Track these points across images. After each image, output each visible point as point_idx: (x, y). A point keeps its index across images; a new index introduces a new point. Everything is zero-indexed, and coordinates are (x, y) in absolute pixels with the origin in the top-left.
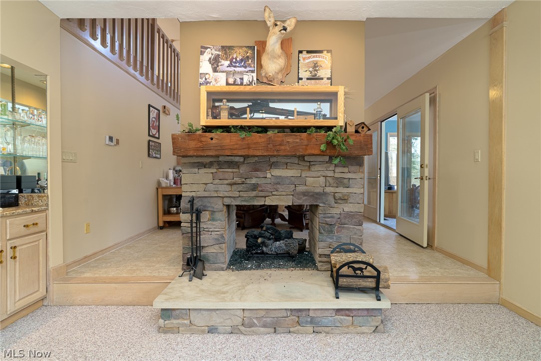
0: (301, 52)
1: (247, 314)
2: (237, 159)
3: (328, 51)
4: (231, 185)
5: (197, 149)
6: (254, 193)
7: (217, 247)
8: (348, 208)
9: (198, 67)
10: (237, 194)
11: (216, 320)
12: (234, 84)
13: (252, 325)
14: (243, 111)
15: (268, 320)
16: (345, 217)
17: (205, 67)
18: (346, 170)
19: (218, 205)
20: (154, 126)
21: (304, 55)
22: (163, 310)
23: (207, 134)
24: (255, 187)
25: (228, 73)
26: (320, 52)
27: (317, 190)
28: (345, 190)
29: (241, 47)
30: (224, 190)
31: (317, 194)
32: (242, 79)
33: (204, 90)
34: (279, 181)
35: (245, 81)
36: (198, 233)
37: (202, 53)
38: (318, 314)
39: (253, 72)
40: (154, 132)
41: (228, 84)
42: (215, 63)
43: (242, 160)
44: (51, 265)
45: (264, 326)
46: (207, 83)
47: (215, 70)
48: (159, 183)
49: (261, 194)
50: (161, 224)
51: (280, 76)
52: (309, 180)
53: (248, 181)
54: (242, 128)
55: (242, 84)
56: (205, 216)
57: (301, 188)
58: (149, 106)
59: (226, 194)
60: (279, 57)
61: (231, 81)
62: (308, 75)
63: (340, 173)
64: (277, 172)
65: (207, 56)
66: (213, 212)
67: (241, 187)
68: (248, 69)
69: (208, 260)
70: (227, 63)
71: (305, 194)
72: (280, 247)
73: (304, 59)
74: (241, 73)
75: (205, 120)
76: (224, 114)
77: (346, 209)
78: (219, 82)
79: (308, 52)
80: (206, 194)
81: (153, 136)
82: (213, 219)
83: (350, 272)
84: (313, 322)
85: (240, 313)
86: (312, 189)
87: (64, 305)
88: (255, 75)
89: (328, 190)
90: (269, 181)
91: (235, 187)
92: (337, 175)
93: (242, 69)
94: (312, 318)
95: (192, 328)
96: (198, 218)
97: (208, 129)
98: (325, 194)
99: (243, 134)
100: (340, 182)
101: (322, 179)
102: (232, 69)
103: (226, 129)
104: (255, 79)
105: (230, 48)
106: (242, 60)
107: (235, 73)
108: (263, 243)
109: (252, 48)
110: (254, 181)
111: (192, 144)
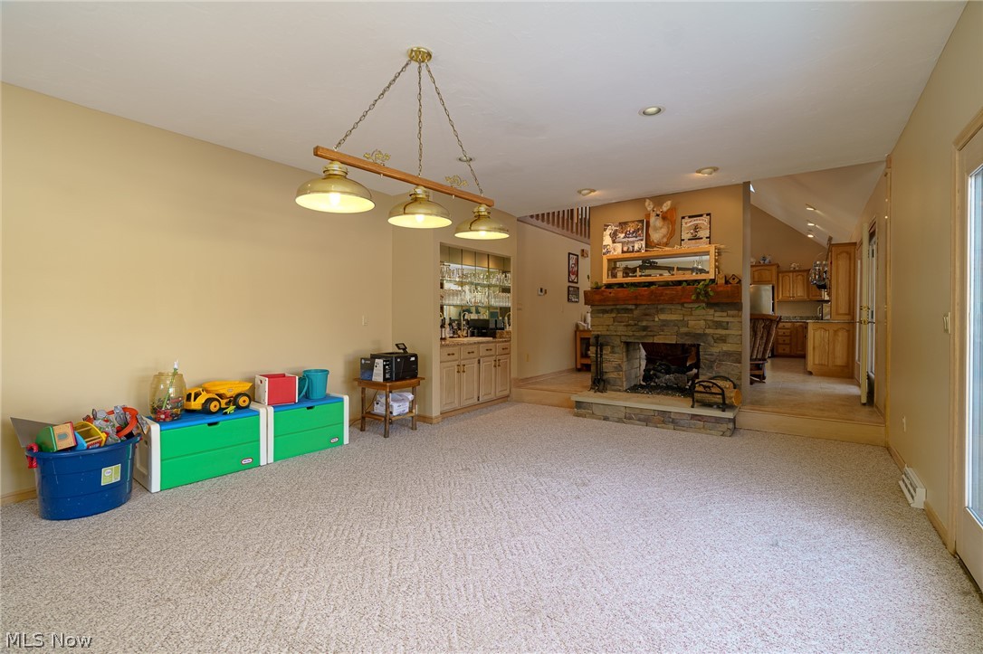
0: (683, 218)
1: (628, 411)
2: (630, 307)
3: (707, 215)
4: (627, 326)
5: (600, 301)
6: (645, 333)
7: (616, 373)
8: (726, 347)
9: (602, 240)
10: (631, 333)
11: (608, 413)
12: (628, 252)
13: (630, 418)
14: (634, 270)
15: (642, 417)
16: (723, 355)
17: (607, 240)
18: (725, 314)
19: (617, 342)
20: (573, 272)
21: (687, 220)
22: (576, 402)
23: (607, 290)
24: (645, 328)
25: (623, 243)
26: (701, 216)
27: (699, 332)
28: (724, 332)
29: (633, 222)
30: (621, 329)
31: (699, 334)
32: (633, 247)
33: (605, 259)
34: (665, 324)
35: (636, 248)
36: (601, 362)
37: (605, 230)
38: (677, 417)
39: (642, 240)
40: (573, 277)
41: (623, 252)
42: (614, 236)
43: (633, 307)
44: (512, 376)
45: (639, 420)
46: (608, 252)
47: (614, 242)
48: (577, 326)
49: (652, 334)
50: (579, 367)
51: (665, 240)
52: (691, 323)
53: (640, 323)
54: (634, 285)
55: (633, 252)
56: (607, 350)
57: (683, 330)
58: (569, 254)
59: (623, 333)
60: (661, 228)
61: (625, 249)
62: (689, 236)
63: (718, 316)
64: (663, 317)
65: (608, 232)
66: (613, 347)
67: (634, 328)
68: (639, 238)
69: (609, 383)
70: (623, 235)
71: (687, 334)
72: (669, 379)
73: (686, 223)
74: (633, 242)
75: (606, 280)
76: (620, 274)
77: (725, 349)
78: (617, 250)
79: (690, 217)
80: (608, 333)
81: (573, 282)
82: (613, 352)
83: (701, 389)
84: (673, 422)
85: (623, 409)
86: (694, 331)
87: (520, 401)
88: (643, 243)
89: (707, 331)
90: (656, 324)
91: (630, 328)
92: (716, 319)
93: (634, 239)
94: (673, 419)
95: (593, 415)
96: (601, 351)
97: (609, 286)
98: (705, 334)
99: (633, 289)
100: (718, 325)
101: (702, 322)
102: (626, 240)
103: (621, 285)
104: (644, 246)
105: (626, 223)
106: (634, 232)
107: (629, 242)
108: (655, 375)
109: (642, 221)
110: (644, 324)
111: (597, 297)
